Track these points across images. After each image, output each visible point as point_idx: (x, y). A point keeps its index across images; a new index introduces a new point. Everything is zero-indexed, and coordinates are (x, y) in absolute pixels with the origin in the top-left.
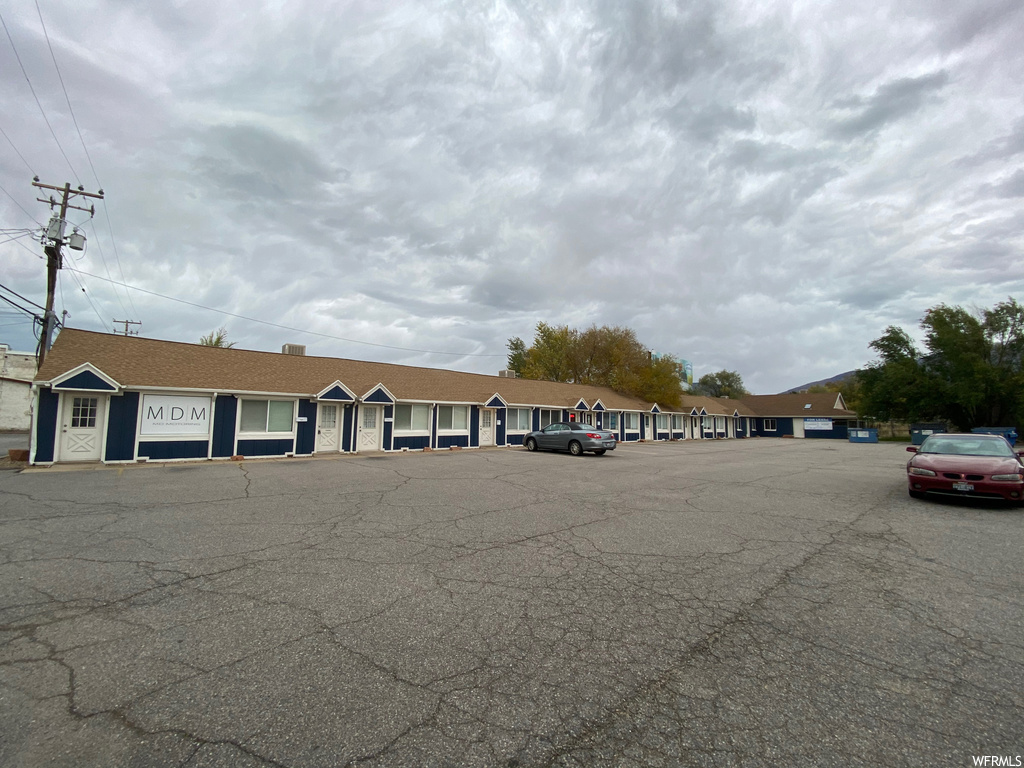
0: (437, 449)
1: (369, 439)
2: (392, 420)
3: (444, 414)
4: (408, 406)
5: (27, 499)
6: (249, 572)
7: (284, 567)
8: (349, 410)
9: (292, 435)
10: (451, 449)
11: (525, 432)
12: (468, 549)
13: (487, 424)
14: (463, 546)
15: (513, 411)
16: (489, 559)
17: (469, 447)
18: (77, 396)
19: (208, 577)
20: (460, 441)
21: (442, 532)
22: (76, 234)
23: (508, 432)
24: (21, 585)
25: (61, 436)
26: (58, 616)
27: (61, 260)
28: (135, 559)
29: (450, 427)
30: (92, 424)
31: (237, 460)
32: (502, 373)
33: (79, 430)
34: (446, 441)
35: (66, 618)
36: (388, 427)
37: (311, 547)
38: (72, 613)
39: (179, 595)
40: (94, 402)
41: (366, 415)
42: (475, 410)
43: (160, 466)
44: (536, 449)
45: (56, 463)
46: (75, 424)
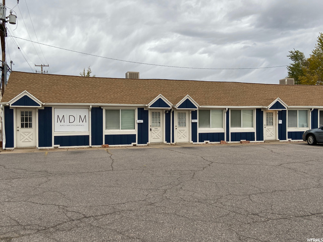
0: (230, 142)
1: (182, 134)
2: (197, 121)
3: (234, 116)
4: (208, 111)
5: (3, 168)
6: (117, 217)
7: (137, 215)
8: (169, 115)
9: (135, 132)
10: (241, 142)
11: (305, 129)
12: (261, 217)
13: (270, 123)
14: (257, 214)
15: (293, 112)
16: (279, 227)
17: (256, 141)
18: (23, 110)
19: (96, 217)
20: (248, 136)
21: (239, 202)
22: (11, 14)
23: (289, 129)
24: (4, 215)
25: (16, 133)
26: (22, 233)
27: (6, 31)
28: (57, 204)
29: (240, 126)
30: (31, 126)
31: (105, 147)
32: (282, 82)
33: (25, 130)
34: (237, 137)
35: (26, 235)
36: (194, 126)
37: (151, 204)
38: (28, 232)
39: (80, 227)
40: (31, 113)
41: (179, 118)
42: (260, 112)
43: (66, 150)
44: (315, 143)
45: (15, 149)
46: (22, 126)
